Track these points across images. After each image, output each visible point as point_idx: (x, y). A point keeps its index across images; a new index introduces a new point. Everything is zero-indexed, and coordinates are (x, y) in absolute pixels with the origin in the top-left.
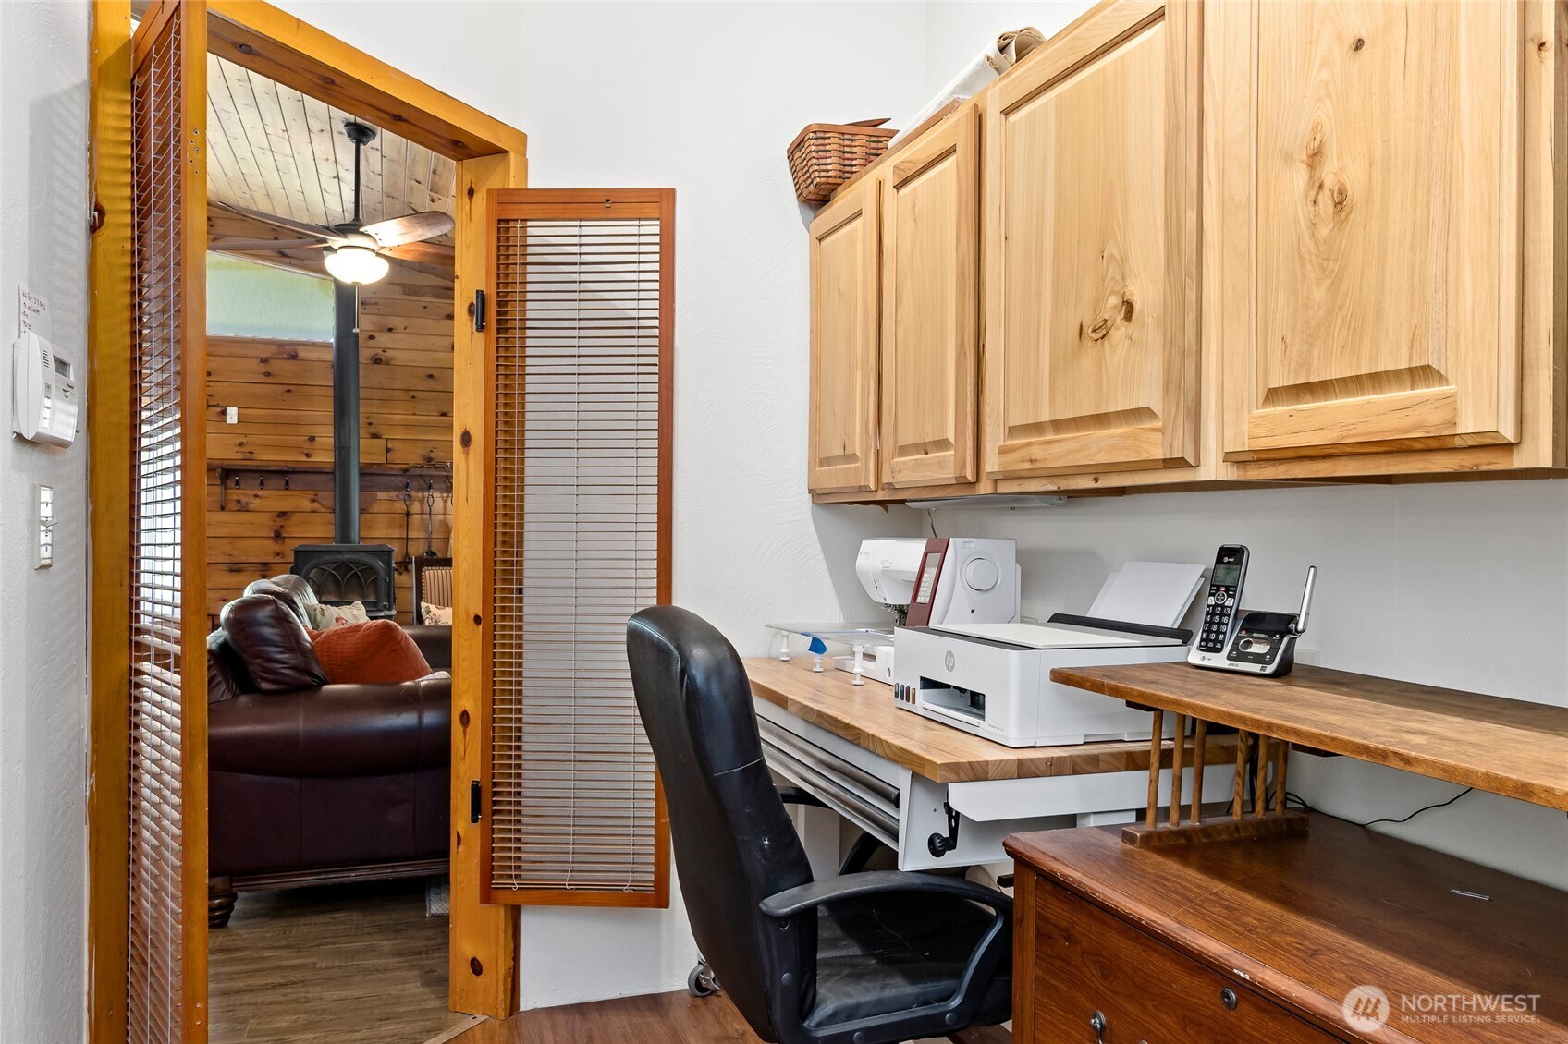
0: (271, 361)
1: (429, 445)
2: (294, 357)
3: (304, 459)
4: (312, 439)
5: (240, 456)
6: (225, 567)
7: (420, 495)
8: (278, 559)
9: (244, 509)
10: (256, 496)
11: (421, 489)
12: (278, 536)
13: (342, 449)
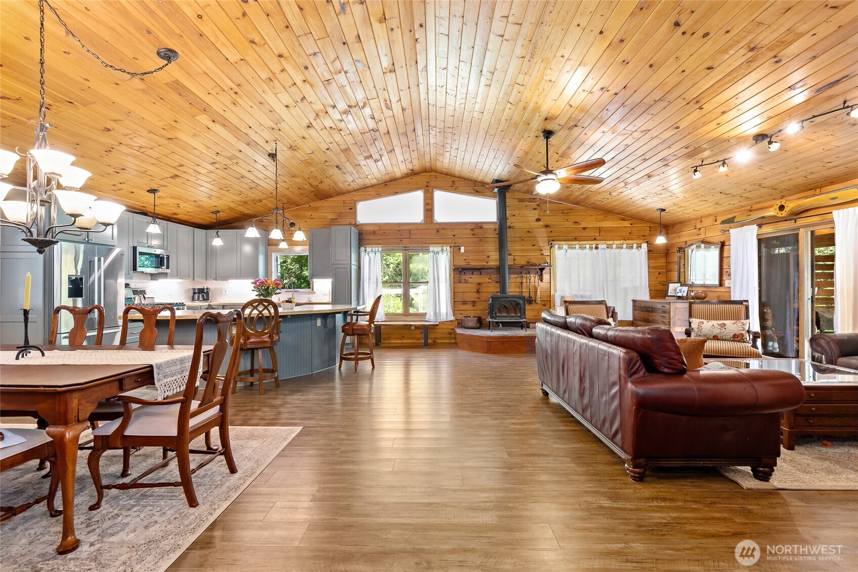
0: (475, 230)
1: (529, 257)
2: (481, 228)
3: (486, 264)
4: (488, 257)
5: (465, 264)
6: (461, 303)
7: (526, 276)
8: (478, 300)
9: (467, 282)
10: (470, 278)
11: (526, 274)
12: (478, 292)
13: (502, 260)
